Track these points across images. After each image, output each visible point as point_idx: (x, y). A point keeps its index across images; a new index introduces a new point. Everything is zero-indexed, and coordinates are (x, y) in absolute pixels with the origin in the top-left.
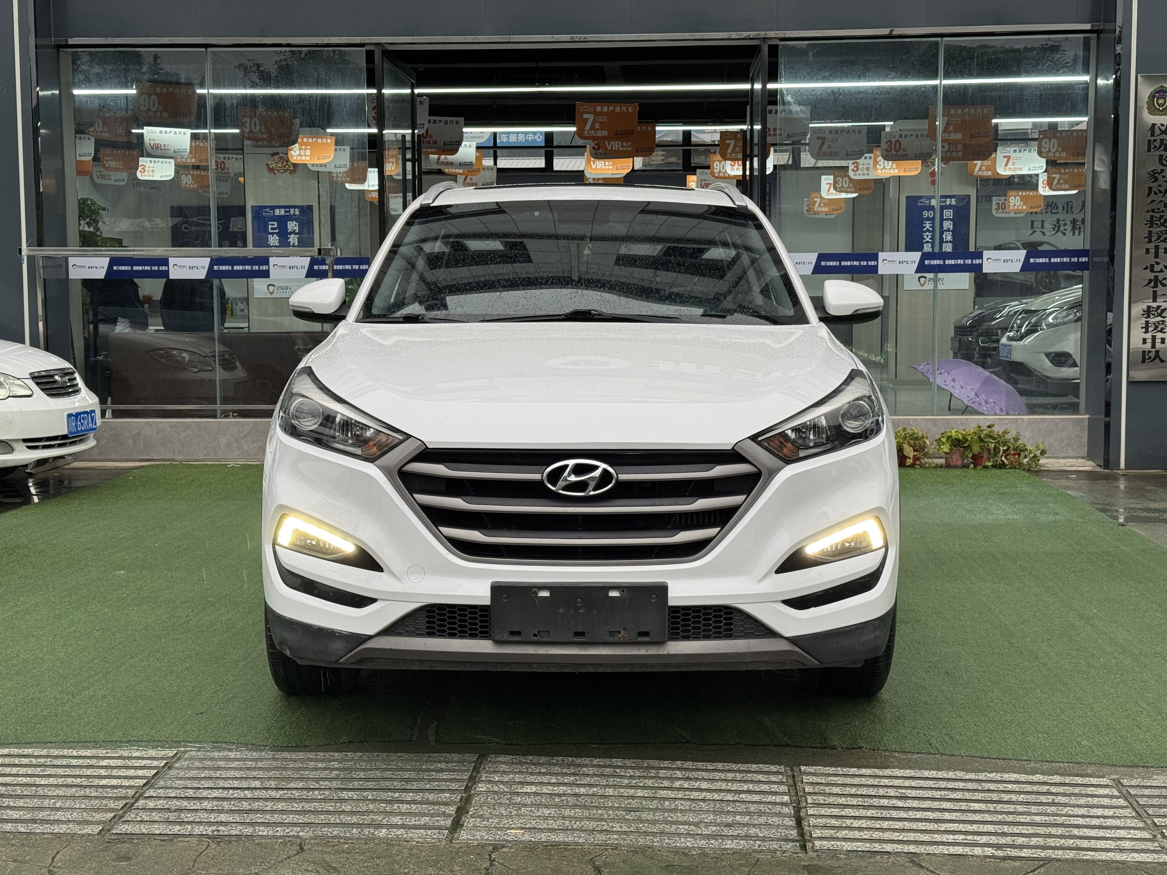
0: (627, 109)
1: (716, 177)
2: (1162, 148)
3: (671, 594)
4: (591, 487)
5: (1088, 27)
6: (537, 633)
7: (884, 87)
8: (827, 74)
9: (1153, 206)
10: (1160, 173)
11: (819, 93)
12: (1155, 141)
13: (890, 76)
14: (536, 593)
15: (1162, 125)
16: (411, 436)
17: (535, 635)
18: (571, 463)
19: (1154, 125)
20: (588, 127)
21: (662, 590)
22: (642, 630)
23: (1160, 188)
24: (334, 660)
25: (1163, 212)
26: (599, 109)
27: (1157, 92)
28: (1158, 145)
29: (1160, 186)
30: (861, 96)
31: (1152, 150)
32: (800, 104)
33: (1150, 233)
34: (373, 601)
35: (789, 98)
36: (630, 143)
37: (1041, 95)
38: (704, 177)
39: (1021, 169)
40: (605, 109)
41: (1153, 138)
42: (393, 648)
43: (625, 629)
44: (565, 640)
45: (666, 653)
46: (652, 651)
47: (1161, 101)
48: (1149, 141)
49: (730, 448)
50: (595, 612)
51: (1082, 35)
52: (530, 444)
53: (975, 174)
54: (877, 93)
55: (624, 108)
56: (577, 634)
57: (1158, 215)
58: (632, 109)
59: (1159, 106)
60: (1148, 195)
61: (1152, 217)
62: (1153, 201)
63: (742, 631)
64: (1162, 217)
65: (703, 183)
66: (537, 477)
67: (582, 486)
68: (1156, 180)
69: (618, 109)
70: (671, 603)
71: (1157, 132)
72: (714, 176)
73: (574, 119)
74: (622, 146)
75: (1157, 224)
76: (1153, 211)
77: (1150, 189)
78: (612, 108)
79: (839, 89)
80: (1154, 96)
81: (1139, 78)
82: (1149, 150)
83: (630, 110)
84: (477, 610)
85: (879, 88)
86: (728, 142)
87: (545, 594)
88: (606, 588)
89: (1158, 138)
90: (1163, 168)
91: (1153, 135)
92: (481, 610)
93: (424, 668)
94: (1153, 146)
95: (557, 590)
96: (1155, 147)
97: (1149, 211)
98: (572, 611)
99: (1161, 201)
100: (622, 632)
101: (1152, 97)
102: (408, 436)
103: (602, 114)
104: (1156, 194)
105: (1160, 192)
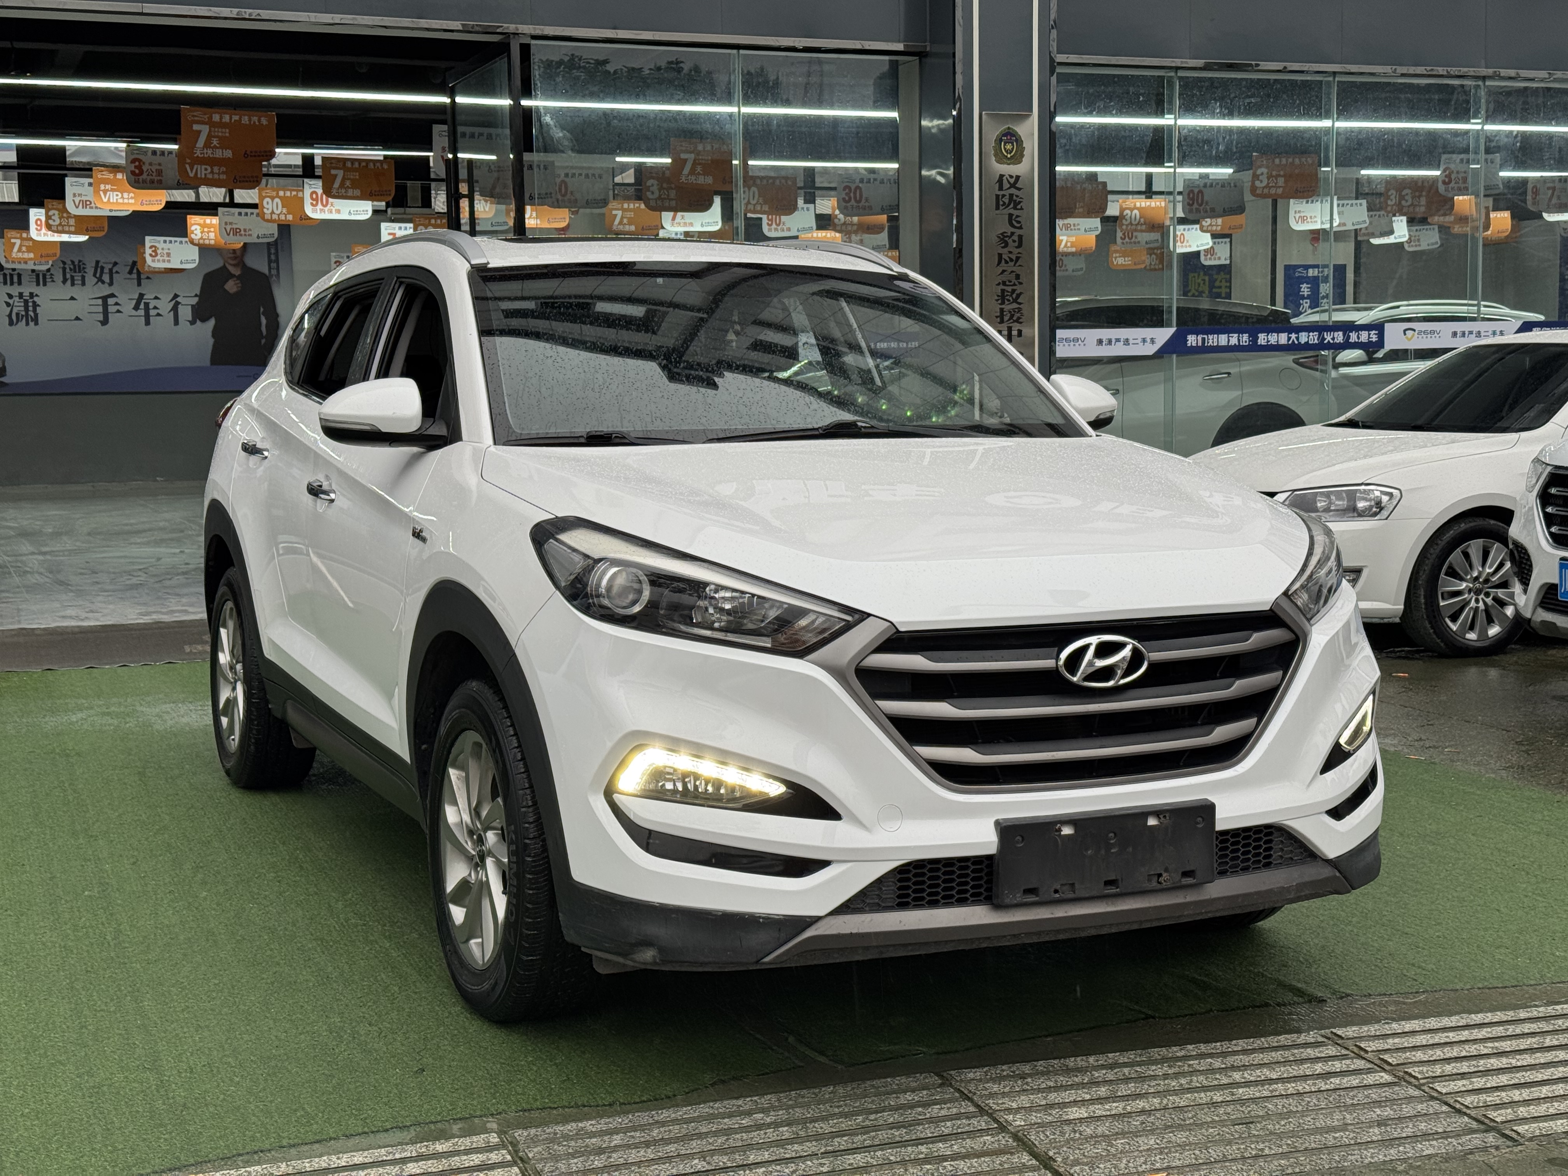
0: (259, 121)
1: (268, 221)
2: (1012, 206)
3: (1219, 814)
4: (1119, 672)
5: (900, 47)
6: (1058, 887)
7: (669, 111)
8: (596, 89)
9: (1004, 277)
10: (1010, 237)
11: (586, 115)
12: (1004, 196)
13: (677, 97)
14: (1060, 830)
15: (1011, 177)
16: (869, 615)
17: (1056, 891)
18: (1094, 640)
19: (1002, 176)
20: (201, 143)
21: (1207, 810)
22: (1188, 869)
23: (1010, 255)
24: (755, 960)
25: (1014, 285)
26: (216, 118)
27: (1004, 135)
28: (1007, 201)
29: (1010, 252)
30: (641, 120)
31: (1001, 208)
32: (563, 128)
33: (1002, 310)
34: (823, 864)
35: (547, 119)
36: (223, 169)
37: (858, 133)
38: (229, 219)
39: (691, 224)
40: (226, 118)
41: (1001, 193)
42: (854, 931)
43: (1166, 870)
44: (1094, 893)
45: (1208, 897)
46: (1190, 897)
47: (1009, 147)
48: (997, 196)
49: (1268, 608)
50: (1130, 849)
51: (887, 58)
52: (1036, 617)
53: (615, 228)
54: (661, 119)
55: (255, 119)
56: (1109, 883)
57: (1009, 289)
58: (266, 120)
59: (1007, 152)
60: (998, 264)
61: (1003, 291)
62: (1004, 271)
63: (1281, 857)
64: (1013, 291)
65: (228, 228)
66: (1049, 663)
67: (1107, 673)
68: (1006, 245)
69: (245, 120)
70: (1220, 826)
71: (1006, 185)
72: (263, 219)
73: (179, 132)
74: (212, 172)
75: (1008, 300)
76: (1004, 283)
77: (1000, 255)
78: (236, 118)
79: (612, 110)
80: (1001, 140)
81: (984, 117)
82: (997, 208)
83: (264, 121)
84: (969, 864)
85: (662, 112)
86: (333, 172)
87: (1067, 831)
88: (1142, 814)
89: (1007, 193)
90: (1013, 230)
91: (1001, 188)
92: (974, 863)
93: (870, 957)
94: (1001, 203)
95: (1080, 822)
96: (1004, 203)
97: (999, 284)
98: (1103, 852)
99: (1012, 272)
100: (1165, 875)
101: (999, 140)
102: (864, 616)
103: (221, 125)
104: (1006, 262)
105: (1011, 260)
